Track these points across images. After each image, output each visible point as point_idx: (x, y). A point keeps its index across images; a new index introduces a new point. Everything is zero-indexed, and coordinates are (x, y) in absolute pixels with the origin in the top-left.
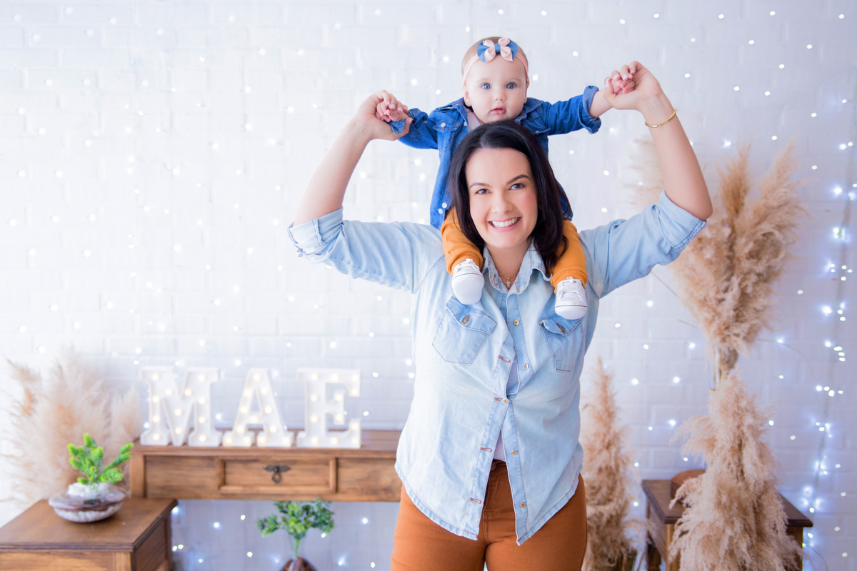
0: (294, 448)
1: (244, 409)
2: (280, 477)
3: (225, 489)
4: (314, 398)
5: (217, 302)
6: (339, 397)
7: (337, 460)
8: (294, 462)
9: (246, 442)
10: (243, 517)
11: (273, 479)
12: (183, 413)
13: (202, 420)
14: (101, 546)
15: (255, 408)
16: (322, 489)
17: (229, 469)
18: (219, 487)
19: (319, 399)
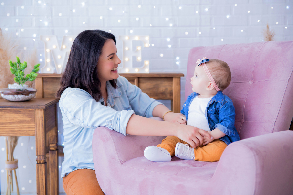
4: (127, 49)
5: (74, 11)
6: (139, 48)
7: (139, 78)
12: (61, 57)
14: (29, 106)
19: (129, 49)
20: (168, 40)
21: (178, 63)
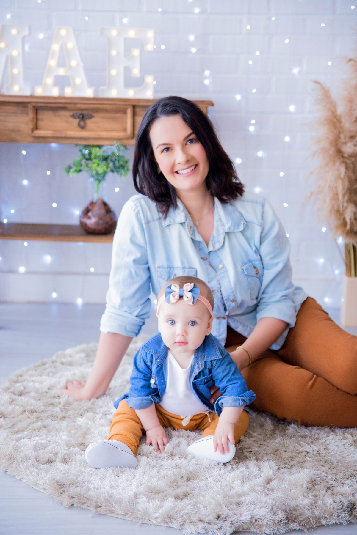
0: (97, 97)
1: (53, 63)
2: (85, 123)
3: (38, 133)
4: (114, 53)
6: (136, 52)
7: (134, 107)
8: (97, 110)
9: (55, 92)
10: (49, 173)
11: (79, 124)
13: (15, 71)
15: (62, 63)
16: (121, 134)
17: (40, 116)
18: (33, 131)
19: (118, 54)
20: (192, 38)
21: (207, 82)
